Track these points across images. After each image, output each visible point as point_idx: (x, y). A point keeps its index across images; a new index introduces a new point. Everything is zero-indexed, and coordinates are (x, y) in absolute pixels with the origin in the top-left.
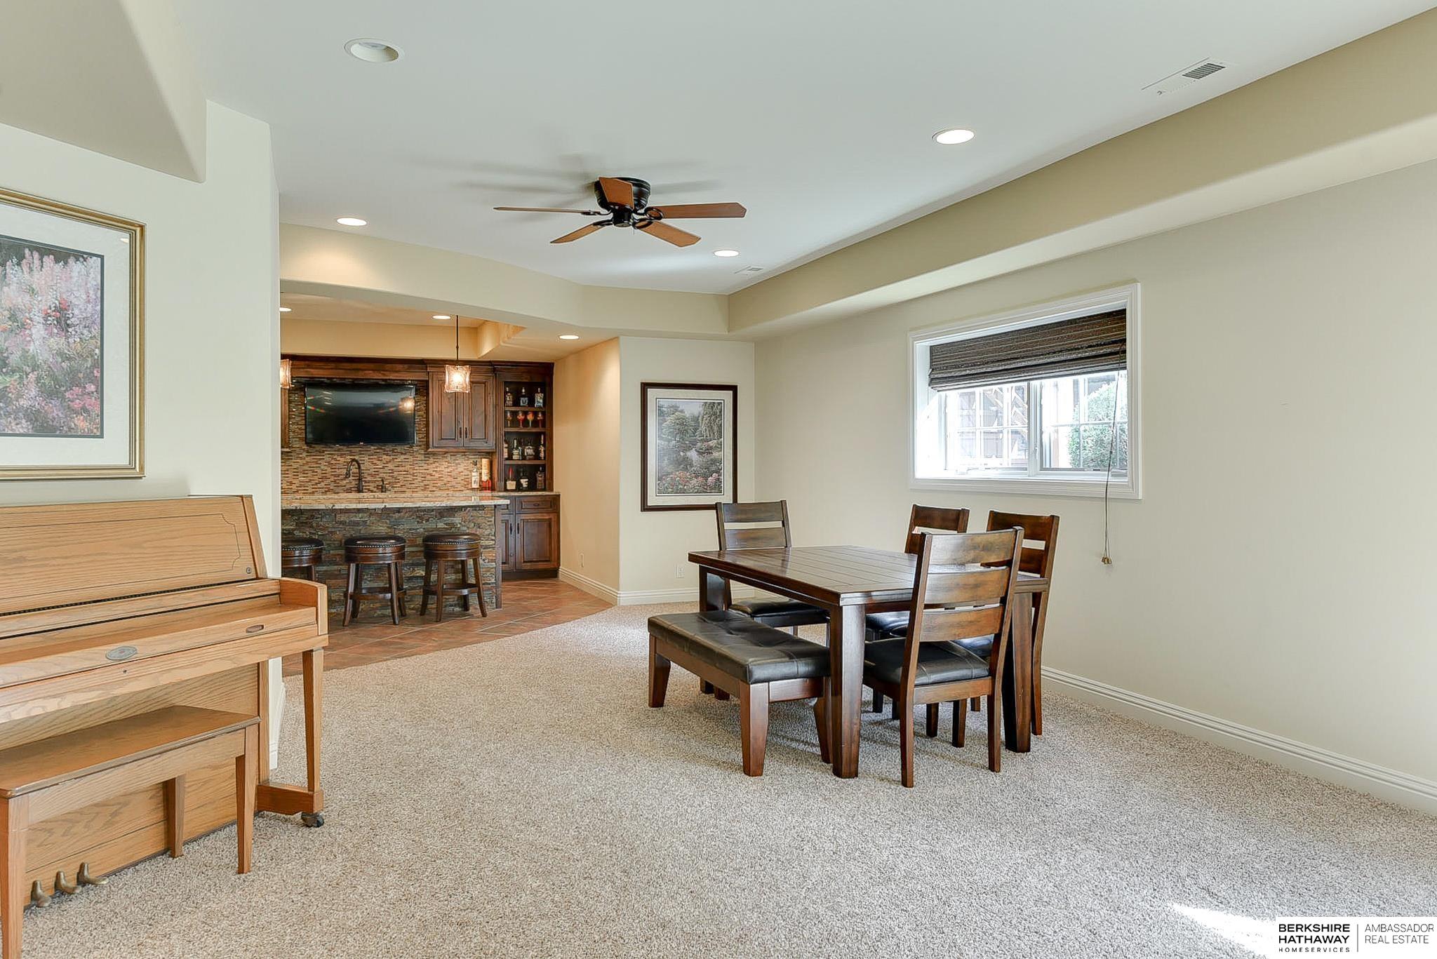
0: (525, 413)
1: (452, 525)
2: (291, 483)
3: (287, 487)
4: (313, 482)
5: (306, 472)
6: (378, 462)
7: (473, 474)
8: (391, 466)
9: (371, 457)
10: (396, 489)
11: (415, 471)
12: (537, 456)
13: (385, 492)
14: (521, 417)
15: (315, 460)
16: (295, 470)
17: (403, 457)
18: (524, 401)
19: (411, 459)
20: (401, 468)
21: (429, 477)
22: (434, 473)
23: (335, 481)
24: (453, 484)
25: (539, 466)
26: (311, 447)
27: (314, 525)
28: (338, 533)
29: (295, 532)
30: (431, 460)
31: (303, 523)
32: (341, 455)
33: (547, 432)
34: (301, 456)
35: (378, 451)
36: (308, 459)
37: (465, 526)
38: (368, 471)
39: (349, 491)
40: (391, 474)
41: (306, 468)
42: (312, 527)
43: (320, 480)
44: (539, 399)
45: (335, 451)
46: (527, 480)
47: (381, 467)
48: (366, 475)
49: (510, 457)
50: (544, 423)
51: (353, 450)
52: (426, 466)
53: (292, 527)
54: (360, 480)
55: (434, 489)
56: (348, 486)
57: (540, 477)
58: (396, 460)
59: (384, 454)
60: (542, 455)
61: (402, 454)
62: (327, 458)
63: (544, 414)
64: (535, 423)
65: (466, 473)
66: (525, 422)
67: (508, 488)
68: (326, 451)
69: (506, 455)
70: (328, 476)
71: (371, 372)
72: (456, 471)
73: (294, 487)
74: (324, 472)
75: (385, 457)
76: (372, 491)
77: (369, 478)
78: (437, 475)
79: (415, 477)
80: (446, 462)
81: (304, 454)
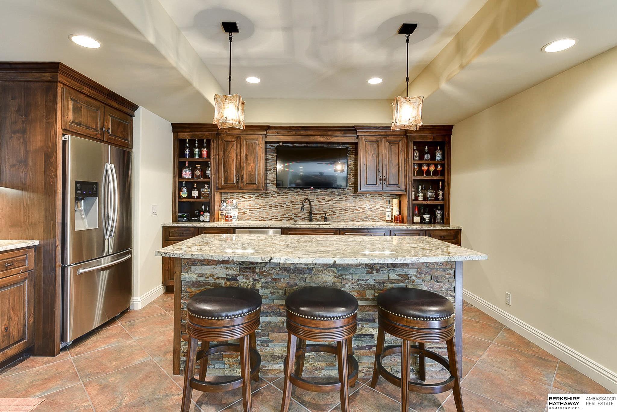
0: (428, 165)
1: (406, 277)
2: (268, 214)
3: (265, 216)
4: (281, 214)
5: (277, 207)
6: (322, 201)
7: (387, 210)
8: (330, 203)
9: (318, 197)
10: (334, 219)
11: (347, 207)
12: (436, 198)
13: (327, 221)
14: (425, 168)
15: (282, 199)
16: (270, 205)
17: (339, 197)
18: (427, 156)
19: (344, 199)
20: (337, 205)
21: (356, 212)
22: (359, 209)
23: (294, 213)
24: (373, 216)
25: (437, 205)
26: (280, 190)
27: (258, 270)
28: (282, 280)
29: (238, 278)
30: (358, 200)
31: (247, 268)
32: (299, 196)
33: (446, 180)
34: (274, 196)
35: (322, 193)
36: (278, 198)
37: (420, 278)
38: (316, 207)
39: (303, 220)
40: (330, 209)
41: (277, 204)
42: (255, 272)
43: (286, 212)
44: (439, 155)
45: (295, 193)
46: (429, 216)
47: (324, 204)
48: (314, 209)
49: (416, 198)
50: (442, 173)
51: (307, 192)
52: (354, 204)
53: (235, 273)
54: (310, 212)
55: (359, 220)
56: (303, 217)
57: (439, 215)
58: (334, 199)
59: (326, 195)
60: (440, 197)
61: (338, 195)
62: (290, 197)
63: (443, 166)
64: (435, 173)
65: (382, 209)
66: (428, 172)
67: (415, 221)
68: (290, 192)
69: (413, 197)
70: (290, 209)
71: (318, 137)
72: (375, 208)
73: (269, 216)
74: (288, 207)
75: (327, 197)
76: (318, 221)
77: (316, 212)
78: (361, 210)
79: (347, 212)
80: (367, 201)
81: (276, 195)
